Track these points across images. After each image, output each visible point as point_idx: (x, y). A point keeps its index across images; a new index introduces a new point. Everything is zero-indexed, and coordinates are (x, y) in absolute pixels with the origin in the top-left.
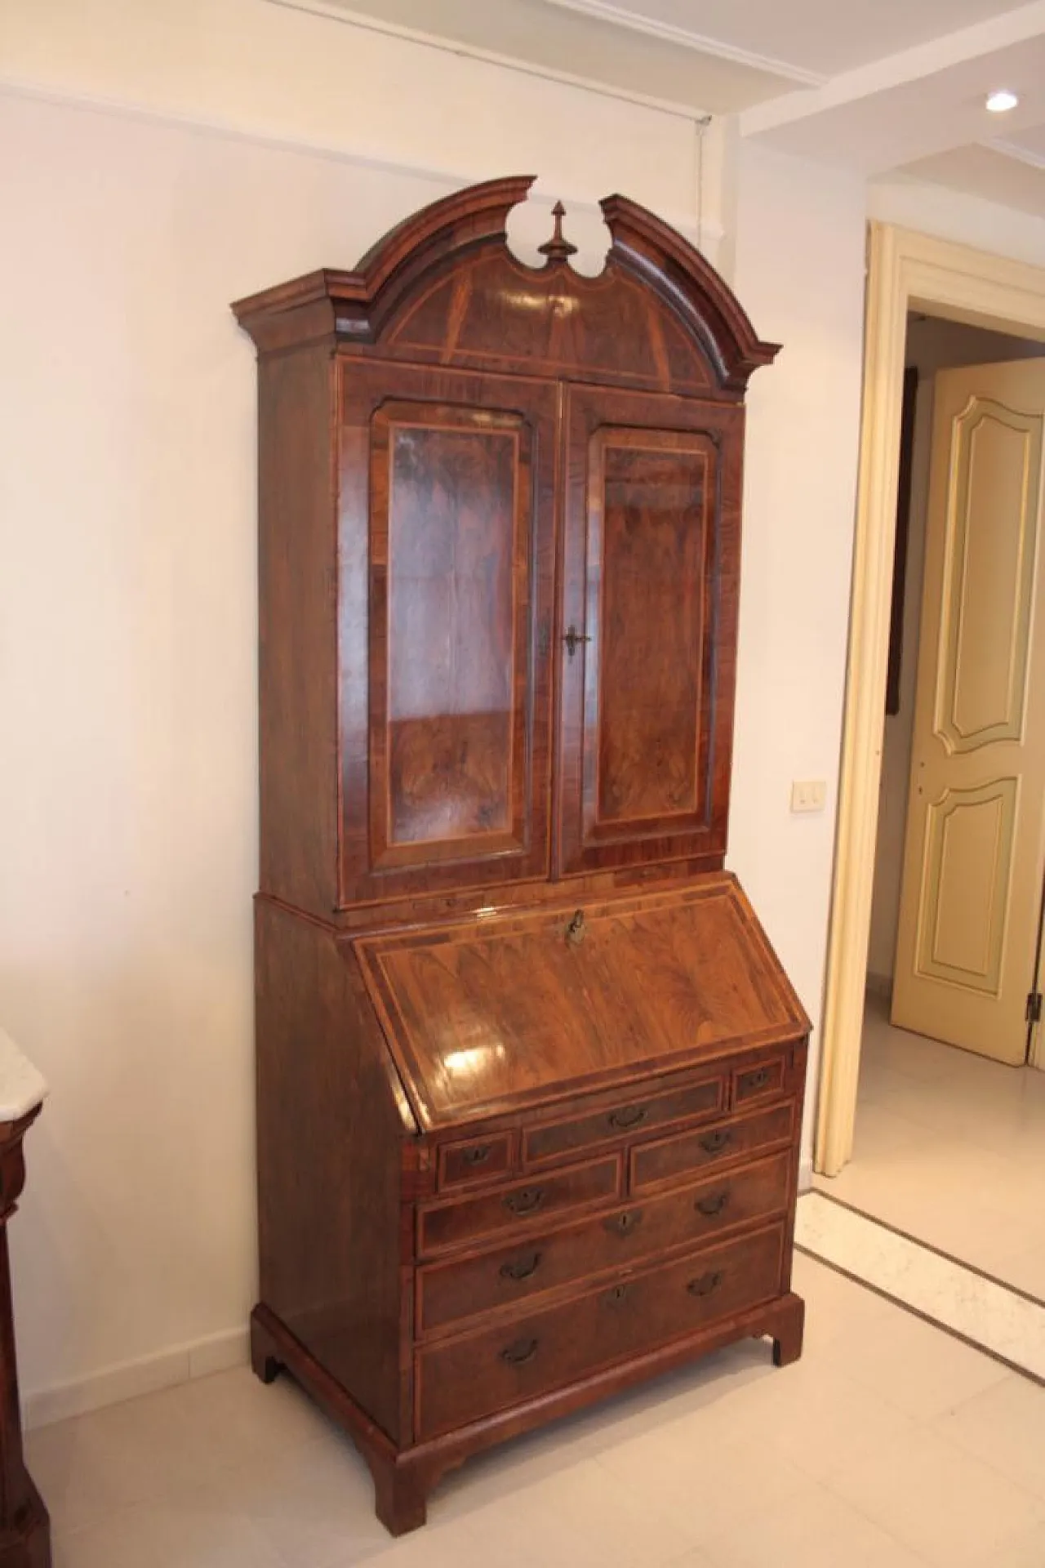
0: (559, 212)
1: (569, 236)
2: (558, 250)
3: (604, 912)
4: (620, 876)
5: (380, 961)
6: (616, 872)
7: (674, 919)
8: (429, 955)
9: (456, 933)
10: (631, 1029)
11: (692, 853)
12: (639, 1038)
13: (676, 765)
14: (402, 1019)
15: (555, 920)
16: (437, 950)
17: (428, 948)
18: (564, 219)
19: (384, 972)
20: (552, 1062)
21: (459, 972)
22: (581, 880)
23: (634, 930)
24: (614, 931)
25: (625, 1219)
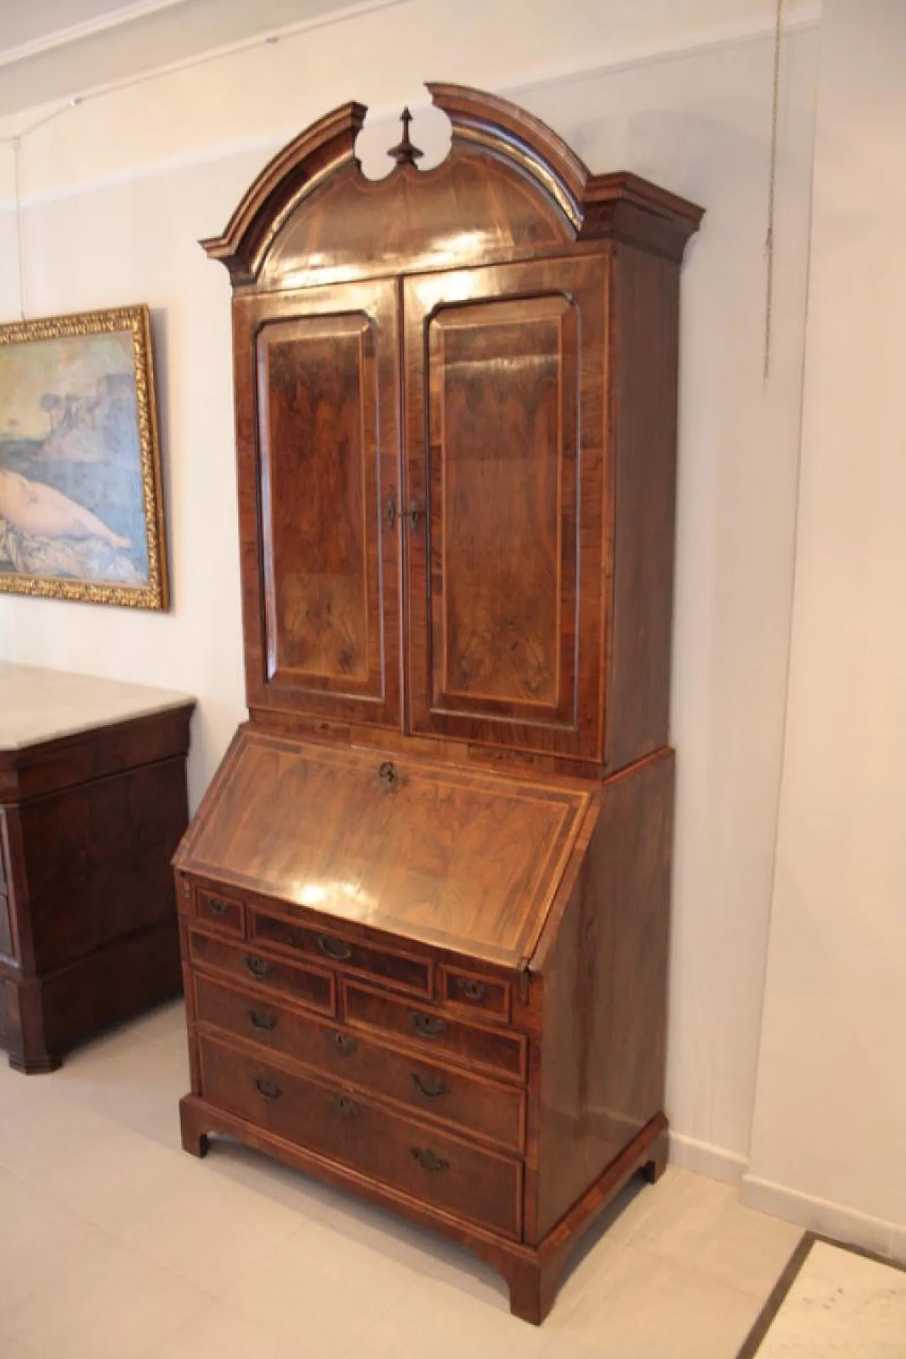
0: (406, 117)
1: (415, 141)
2: (406, 153)
4: (473, 750)
6: (471, 745)
7: (489, 805)
8: (278, 757)
9: (306, 750)
13: (534, 653)
16: (285, 756)
17: (280, 752)
18: (411, 124)
19: (242, 758)
21: (282, 777)
22: (436, 742)
23: (442, 801)
24: (424, 794)
25: (340, 1038)
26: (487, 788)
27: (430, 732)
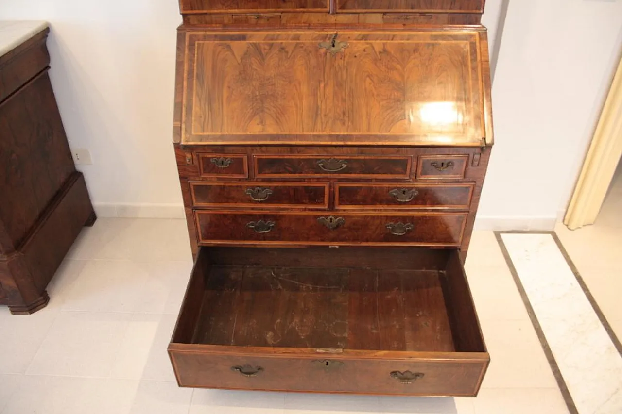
3: (365, 38)
4: (387, 16)
5: (196, 45)
6: (385, 13)
7: (415, 50)
8: (229, 46)
9: (251, 36)
10: (344, 113)
11: (451, 9)
12: (346, 119)
14: (195, 81)
15: (324, 38)
16: (234, 44)
17: (229, 42)
19: (196, 52)
20: (278, 121)
21: (242, 60)
22: (357, 15)
23: (380, 53)
24: (364, 50)
25: (331, 219)
26: (408, 39)
27: (354, 8)
